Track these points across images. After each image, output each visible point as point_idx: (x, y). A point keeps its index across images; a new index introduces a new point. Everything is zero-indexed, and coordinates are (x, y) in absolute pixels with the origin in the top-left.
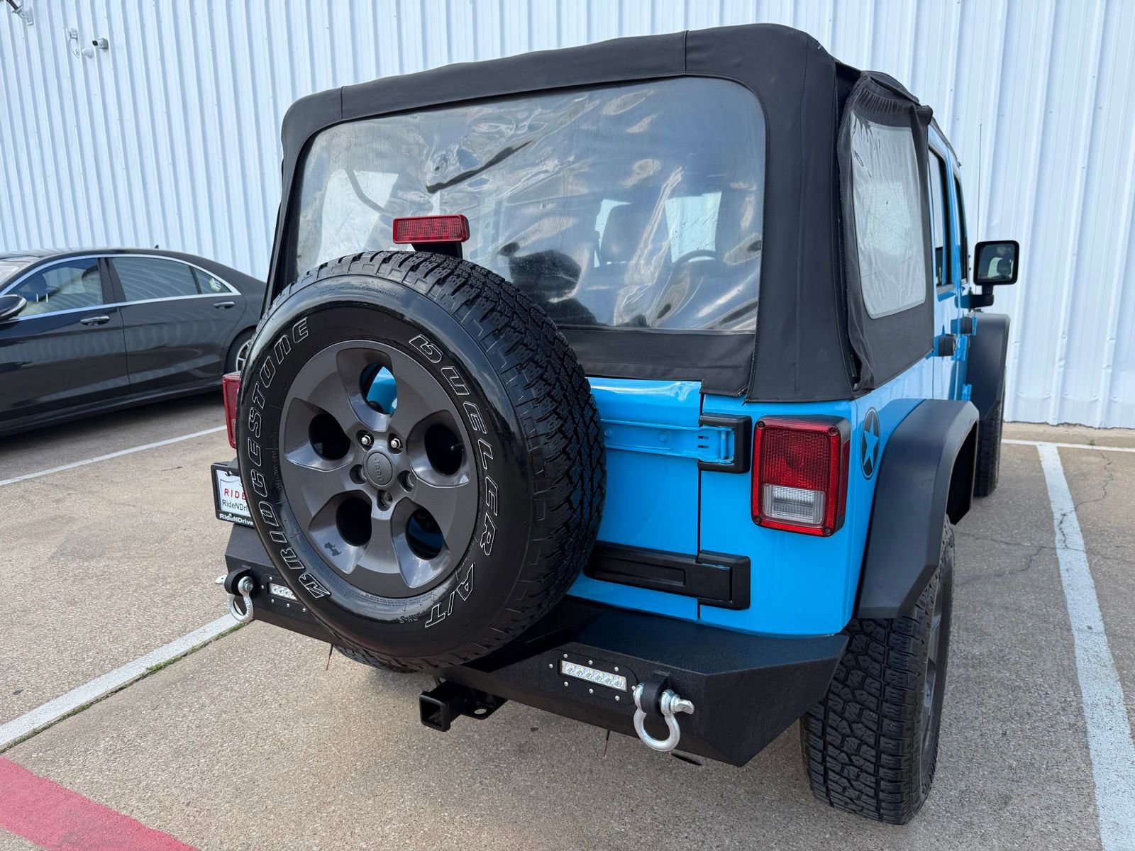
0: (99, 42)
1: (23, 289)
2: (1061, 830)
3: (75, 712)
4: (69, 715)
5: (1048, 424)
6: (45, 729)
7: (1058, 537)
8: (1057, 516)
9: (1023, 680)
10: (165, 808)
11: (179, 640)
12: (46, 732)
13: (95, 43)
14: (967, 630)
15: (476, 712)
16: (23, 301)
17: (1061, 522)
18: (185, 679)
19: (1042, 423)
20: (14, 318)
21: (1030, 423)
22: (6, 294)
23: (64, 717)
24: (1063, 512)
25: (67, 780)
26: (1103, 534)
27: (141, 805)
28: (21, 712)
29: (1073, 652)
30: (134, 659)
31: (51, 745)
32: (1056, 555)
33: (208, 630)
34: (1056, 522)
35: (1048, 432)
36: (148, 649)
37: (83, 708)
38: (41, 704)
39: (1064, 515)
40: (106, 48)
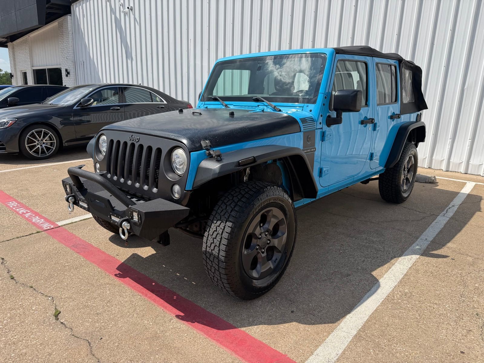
0: (130, 7)
1: (94, 96)
2: (360, 285)
3: (84, 220)
4: (82, 220)
5: (480, 175)
6: (75, 222)
7: (444, 212)
8: (450, 206)
9: (384, 249)
10: (100, 243)
12: (75, 223)
13: (128, 8)
14: (377, 234)
16: (92, 100)
17: (449, 208)
19: (478, 175)
20: (89, 106)
21: (473, 175)
22: (88, 97)
23: (81, 221)
24: (453, 205)
25: (77, 234)
26: (464, 214)
27: (94, 242)
28: (70, 218)
29: (412, 245)
31: (76, 226)
32: (436, 218)
34: (448, 208)
35: (478, 178)
37: (86, 219)
38: (76, 217)
39: (453, 206)
40: (132, 10)
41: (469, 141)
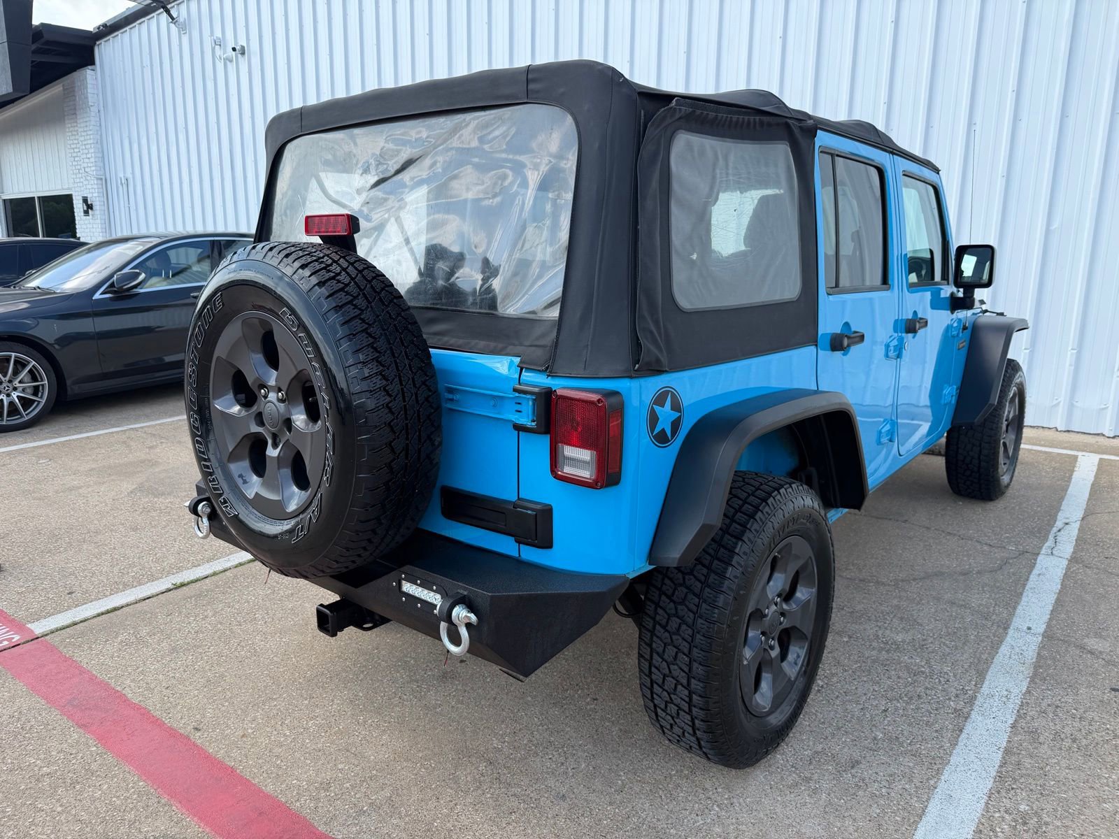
0: (238, 48)
1: (148, 263)
2: (893, 794)
3: (108, 612)
4: (103, 614)
5: (1104, 435)
6: (81, 622)
7: (1050, 543)
8: (1059, 524)
9: (930, 667)
10: (149, 689)
11: (207, 565)
12: (81, 624)
13: (234, 49)
14: (902, 619)
15: (365, 626)
16: (143, 276)
17: (1059, 531)
18: (199, 596)
19: (1098, 434)
20: (135, 290)
21: (1085, 433)
22: (131, 269)
23: (99, 615)
24: (1067, 521)
25: (86, 661)
26: (1098, 545)
27: (132, 684)
28: (69, 608)
29: (998, 648)
30: (166, 577)
31: (82, 634)
32: (1036, 560)
33: (232, 559)
34: (1055, 530)
35: (1100, 443)
36: (180, 570)
37: (115, 609)
38: (86, 603)
39: (1067, 524)
40: (243, 53)
41: (1072, 354)
